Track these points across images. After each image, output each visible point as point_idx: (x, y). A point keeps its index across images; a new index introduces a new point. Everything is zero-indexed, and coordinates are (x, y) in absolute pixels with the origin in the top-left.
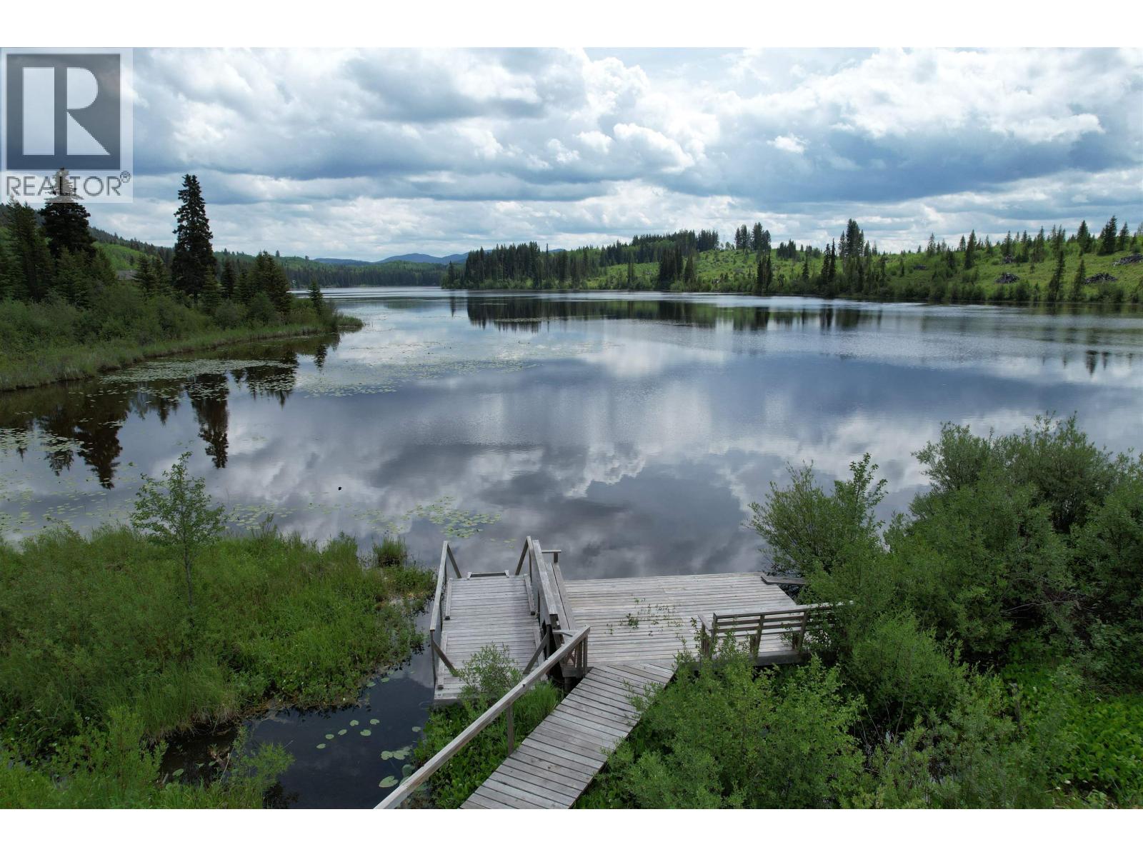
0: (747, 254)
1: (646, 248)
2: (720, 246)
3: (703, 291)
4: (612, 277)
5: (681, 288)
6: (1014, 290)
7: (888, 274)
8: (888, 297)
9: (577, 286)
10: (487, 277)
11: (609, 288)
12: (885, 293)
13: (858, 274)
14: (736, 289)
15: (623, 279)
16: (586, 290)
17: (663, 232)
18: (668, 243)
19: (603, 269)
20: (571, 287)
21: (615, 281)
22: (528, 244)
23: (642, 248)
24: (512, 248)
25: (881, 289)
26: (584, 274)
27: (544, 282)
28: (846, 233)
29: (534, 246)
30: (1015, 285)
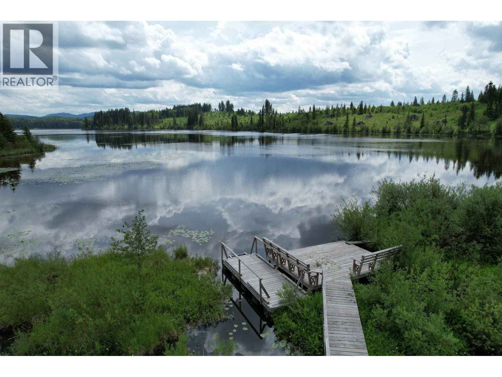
0: (224, 113)
1: (179, 111)
2: (212, 110)
3: (208, 130)
4: (166, 124)
5: (198, 128)
6: (332, 127)
7: (284, 122)
8: (285, 131)
9: (150, 128)
10: (105, 124)
11: (165, 129)
12: (284, 130)
13: (273, 122)
14: (223, 128)
15: (171, 124)
16: (154, 129)
17: (186, 104)
18: (189, 109)
19: (161, 120)
20: (147, 128)
21: (167, 126)
22: (124, 109)
23: (178, 110)
24: (116, 110)
25: (282, 128)
26: (152, 123)
27: (133, 126)
28: (265, 105)
29: (127, 110)
30: (332, 126)
